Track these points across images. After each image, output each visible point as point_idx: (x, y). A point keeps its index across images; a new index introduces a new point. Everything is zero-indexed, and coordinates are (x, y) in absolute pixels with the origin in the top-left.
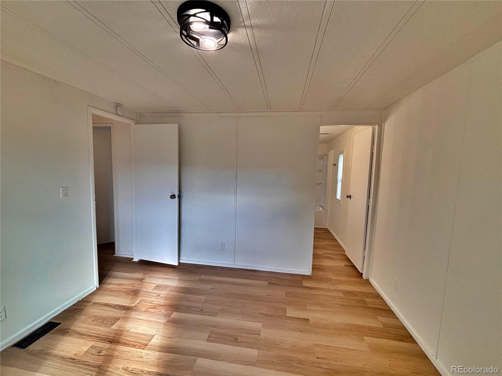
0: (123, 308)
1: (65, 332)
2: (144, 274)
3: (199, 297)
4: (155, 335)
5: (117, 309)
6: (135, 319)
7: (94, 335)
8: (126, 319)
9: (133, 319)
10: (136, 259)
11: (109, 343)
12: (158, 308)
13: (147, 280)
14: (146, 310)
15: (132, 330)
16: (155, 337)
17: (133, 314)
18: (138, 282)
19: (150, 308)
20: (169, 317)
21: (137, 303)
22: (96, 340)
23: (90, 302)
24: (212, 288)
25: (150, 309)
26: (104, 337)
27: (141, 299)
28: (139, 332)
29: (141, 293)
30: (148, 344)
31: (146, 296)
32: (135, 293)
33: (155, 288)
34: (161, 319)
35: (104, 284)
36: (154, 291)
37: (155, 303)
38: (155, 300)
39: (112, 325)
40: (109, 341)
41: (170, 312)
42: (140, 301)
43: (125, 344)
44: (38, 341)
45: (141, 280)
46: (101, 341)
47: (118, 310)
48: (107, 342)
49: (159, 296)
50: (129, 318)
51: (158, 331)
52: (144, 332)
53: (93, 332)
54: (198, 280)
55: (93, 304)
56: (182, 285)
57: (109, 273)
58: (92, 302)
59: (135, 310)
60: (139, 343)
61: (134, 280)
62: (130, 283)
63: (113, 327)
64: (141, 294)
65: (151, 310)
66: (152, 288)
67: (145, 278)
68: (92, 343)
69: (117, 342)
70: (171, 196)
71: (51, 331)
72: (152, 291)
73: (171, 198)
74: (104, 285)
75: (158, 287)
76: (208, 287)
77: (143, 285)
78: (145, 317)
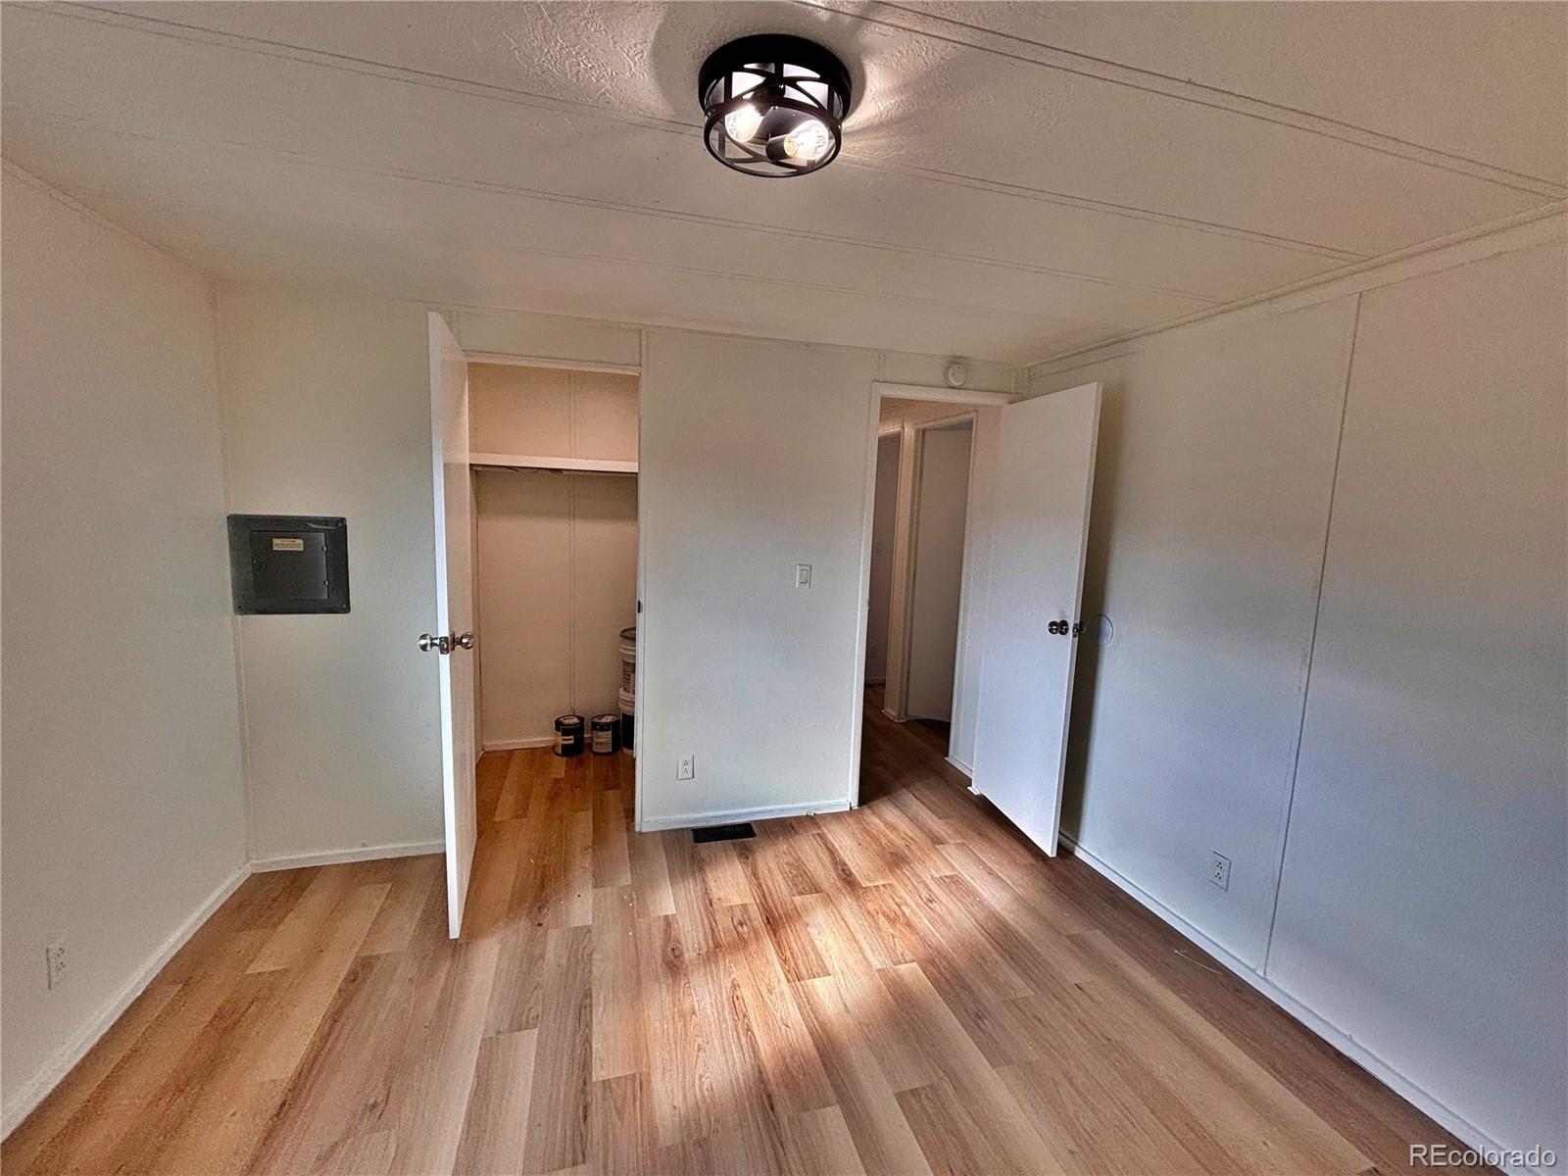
0: (845, 876)
1: (745, 854)
2: (956, 831)
3: (1017, 981)
4: (830, 975)
5: (836, 869)
6: (840, 913)
7: (765, 889)
8: (829, 900)
9: (835, 911)
10: (975, 790)
11: (765, 921)
12: (898, 926)
13: (950, 851)
14: (872, 911)
15: (812, 930)
16: (826, 978)
17: (847, 904)
18: (924, 841)
19: (884, 914)
20: (895, 965)
21: (876, 884)
22: (757, 898)
23: (819, 827)
24: (1083, 986)
25: (880, 915)
26: (771, 904)
27: (893, 881)
28: (817, 942)
29: (904, 870)
30: (803, 979)
31: (907, 882)
32: (895, 861)
33: (941, 881)
34: (877, 953)
35: (870, 808)
36: (934, 887)
37: (907, 911)
38: (913, 905)
39: (800, 893)
40: (767, 918)
41: (909, 956)
42: (883, 886)
43: (779, 945)
44: (713, 843)
45: (937, 841)
46: (760, 906)
47: (834, 875)
48: (764, 917)
49: (930, 904)
50: (832, 901)
51: (843, 973)
52: (823, 952)
53: (770, 883)
54: (1070, 938)
55: (819, 834)
56: (1009, 918)
57: (900, 792)
58: (822, 830)
59: (858, 899)
60: (796, 964)
61: (924, 832)
62: (910, 833)
63: (798, 899)
64: (902, 872)
65: (882, 919)
66: (937, 875)
67: (948, 843)
68: (749, 900)
69: (773, 930)
70: (1052, 624)
71: (735, 841)
72: (929, 881)
73: (1051, 631)
74: (867, 812)
75: (953, 882)
76: (1073, 972)
77: (928, 855)
78: (857, 926)
